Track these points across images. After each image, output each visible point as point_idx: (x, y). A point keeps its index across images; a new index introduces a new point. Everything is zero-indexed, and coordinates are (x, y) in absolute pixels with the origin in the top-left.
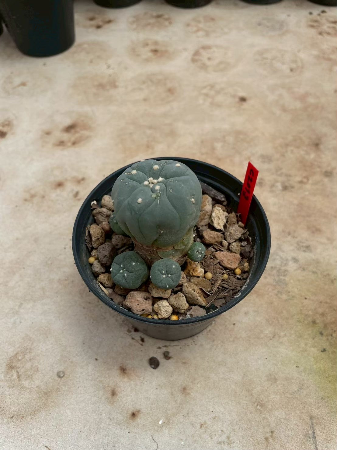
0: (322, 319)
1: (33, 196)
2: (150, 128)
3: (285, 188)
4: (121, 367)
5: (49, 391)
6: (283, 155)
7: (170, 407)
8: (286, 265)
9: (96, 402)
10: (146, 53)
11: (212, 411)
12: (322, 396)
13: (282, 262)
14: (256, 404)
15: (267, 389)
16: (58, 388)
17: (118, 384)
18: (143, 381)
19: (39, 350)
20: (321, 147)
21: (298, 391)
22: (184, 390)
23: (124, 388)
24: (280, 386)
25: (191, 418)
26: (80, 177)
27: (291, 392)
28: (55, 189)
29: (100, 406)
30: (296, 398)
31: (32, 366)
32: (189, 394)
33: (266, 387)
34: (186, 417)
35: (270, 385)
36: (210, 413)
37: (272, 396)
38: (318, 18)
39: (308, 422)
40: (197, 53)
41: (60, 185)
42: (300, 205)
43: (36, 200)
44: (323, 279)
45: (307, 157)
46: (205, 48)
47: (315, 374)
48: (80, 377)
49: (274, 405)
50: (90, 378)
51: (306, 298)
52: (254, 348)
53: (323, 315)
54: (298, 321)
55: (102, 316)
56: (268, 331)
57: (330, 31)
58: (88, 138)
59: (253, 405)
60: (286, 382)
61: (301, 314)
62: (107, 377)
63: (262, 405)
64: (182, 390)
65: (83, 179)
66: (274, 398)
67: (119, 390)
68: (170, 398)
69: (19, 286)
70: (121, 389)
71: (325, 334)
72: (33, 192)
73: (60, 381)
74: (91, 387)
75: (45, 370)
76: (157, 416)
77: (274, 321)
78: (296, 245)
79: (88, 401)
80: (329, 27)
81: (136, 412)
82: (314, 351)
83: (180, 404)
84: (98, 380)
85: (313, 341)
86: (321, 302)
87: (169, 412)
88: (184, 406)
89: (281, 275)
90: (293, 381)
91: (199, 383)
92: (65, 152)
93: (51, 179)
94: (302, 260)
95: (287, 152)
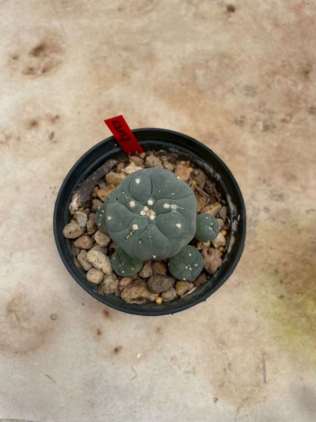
0: (284, 268)
1: (8, 138)
2: (126, 49)
3: (266, 128)
4: (104, 311)
6: (269, 86)
7: (146, 343)
8: (257, 214)
9: (85, 340)
11: (181, 347)
12: (274, 336)
13: (254, 213)
14: (218, 342)
17: (103, 325)
18: (123, 322)
19: (33, 295)
20: (311, 75)
21: (255, 331)
22: (158, 330)
23: (108, 328)
25: (164, 352)
26: (54, 115)
27: (248, 332)
28: (30, 129)
29: (88, 343)
30: (252, 337)
31: (28, 309)
32: (162, 333)
33: (228, 328)
34: (159, 351)
35: (231, 326)
36: (179, 349)
39: (260, 357)
41: (34, 124)
43: (12, 142)
44: (290, 229)
45: (294, 88)
47: (271, 317)
48: (70, 319)
49: (233, 342)
50: (79, 320)
51: (272, 249)
53: (285, 264)
54: (262, 270)
56: (234, 279)
59: (215, 343)
60: (245, 324)
61: (266, 263)
63: (223, 343)
65: (57, 117)
66: (233, 337)
68: (146, 337)
69: (8, 236)
70: (105, 329)
71: (284, 282)
72: (7, 133)
73: (54, 322)
74: (80, 327)
76: (135, 351)
77: (241, 270)
78: (269, 194)
79: (78, 339)
81: (118, 347)
82: (273, 298)
83: (155, 342)
84: (85, 322)
85: (273, 288)
86: (285, 252)
87: (145, 348)
88: (158, 343)
89: (252, 225)
90: (251, 323)
91: (171, 324)
92: (36, 83)
93: (25, 117)
94: (273, 210)
95: (273, 82)
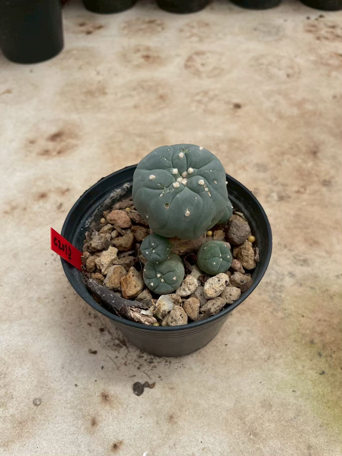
0: (321, 339)
1: (14, 208)
2: (140, 136)
3: (281, 198)
4: (102, 393)
5: (24, 420)
6: (279, 164)
7: (155, 437)
8: (282, 280)
9: (75, 432)
10: (137, 59)
11: (201, 442)
12: (321, 424)
13: (278, 277)
14: (249, 433)
15: (261, 416)
16: (34, 418)
17: (99, 413)
18: (126, 409)
19: (14, 375)
20: (319, 155)
21: (295, 418)
22: (171, 418)
23: (106, 416)
24: (275, 413)
25: (178, 449)
26: (65, 187)
27: (287, 419)
28: (38, 200)
29: (79, 437)
30: (292, 426)
31: (6, 393)
32: (176, 423)
33: (260, 414)
34: (172, 448)
35: (264, 411)
36: (198, 444)
37: (267, 424)
38: (316, 23)
39: (305, 452)
40: (190, 59)
41: (43, 196)
42: (297, 216)
43: (16, 212)
44: (321, 295)
45: (304, 165)
46: (198, 53)
47: (313, 399)
48: (58, 405)
49: (268, 433)
50: (69, 406)
51: (303, 316)
52: (247, 372)
53: (321, 334)
54: (295, 341)
55: (84, 337)
56: (263, 352)
57: (328, 35)
58: (75, 146)
59: (245, 434)
60: (282, 408)
61: (298, 333)
62: (87, 405)
63: (255, 435)
64: (169, 418)
65: (68, 190)
66: (268, 426)
67: (100, 419)
68: (155, 428)
70: (102, 418)
71: (324, 355)
72: (14, 204)
73: (36, 409)
74: (70, 416)
75: (20, 397)
76: (140, 447)
77: (269, 341)
78: (292, 259)
79: (66, 431)
80: (327, 32)
81: (118, 443)
82: (313, 374)
83: (166, 434)
84: (77, 408)
85: (311, 363)
86: (319, 320)
87: (153, 443)
88: (171, 436)
89: (277, 291)
90: (289, 407)
91: (187, 411)
92: (50, 162)
93: (34, 190)
94: (299, 275)
95: (283, 160)
